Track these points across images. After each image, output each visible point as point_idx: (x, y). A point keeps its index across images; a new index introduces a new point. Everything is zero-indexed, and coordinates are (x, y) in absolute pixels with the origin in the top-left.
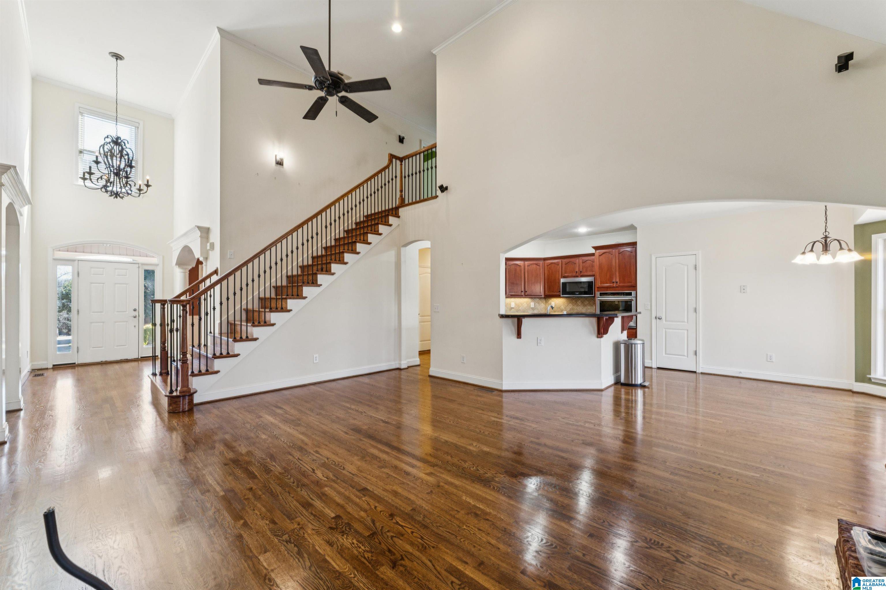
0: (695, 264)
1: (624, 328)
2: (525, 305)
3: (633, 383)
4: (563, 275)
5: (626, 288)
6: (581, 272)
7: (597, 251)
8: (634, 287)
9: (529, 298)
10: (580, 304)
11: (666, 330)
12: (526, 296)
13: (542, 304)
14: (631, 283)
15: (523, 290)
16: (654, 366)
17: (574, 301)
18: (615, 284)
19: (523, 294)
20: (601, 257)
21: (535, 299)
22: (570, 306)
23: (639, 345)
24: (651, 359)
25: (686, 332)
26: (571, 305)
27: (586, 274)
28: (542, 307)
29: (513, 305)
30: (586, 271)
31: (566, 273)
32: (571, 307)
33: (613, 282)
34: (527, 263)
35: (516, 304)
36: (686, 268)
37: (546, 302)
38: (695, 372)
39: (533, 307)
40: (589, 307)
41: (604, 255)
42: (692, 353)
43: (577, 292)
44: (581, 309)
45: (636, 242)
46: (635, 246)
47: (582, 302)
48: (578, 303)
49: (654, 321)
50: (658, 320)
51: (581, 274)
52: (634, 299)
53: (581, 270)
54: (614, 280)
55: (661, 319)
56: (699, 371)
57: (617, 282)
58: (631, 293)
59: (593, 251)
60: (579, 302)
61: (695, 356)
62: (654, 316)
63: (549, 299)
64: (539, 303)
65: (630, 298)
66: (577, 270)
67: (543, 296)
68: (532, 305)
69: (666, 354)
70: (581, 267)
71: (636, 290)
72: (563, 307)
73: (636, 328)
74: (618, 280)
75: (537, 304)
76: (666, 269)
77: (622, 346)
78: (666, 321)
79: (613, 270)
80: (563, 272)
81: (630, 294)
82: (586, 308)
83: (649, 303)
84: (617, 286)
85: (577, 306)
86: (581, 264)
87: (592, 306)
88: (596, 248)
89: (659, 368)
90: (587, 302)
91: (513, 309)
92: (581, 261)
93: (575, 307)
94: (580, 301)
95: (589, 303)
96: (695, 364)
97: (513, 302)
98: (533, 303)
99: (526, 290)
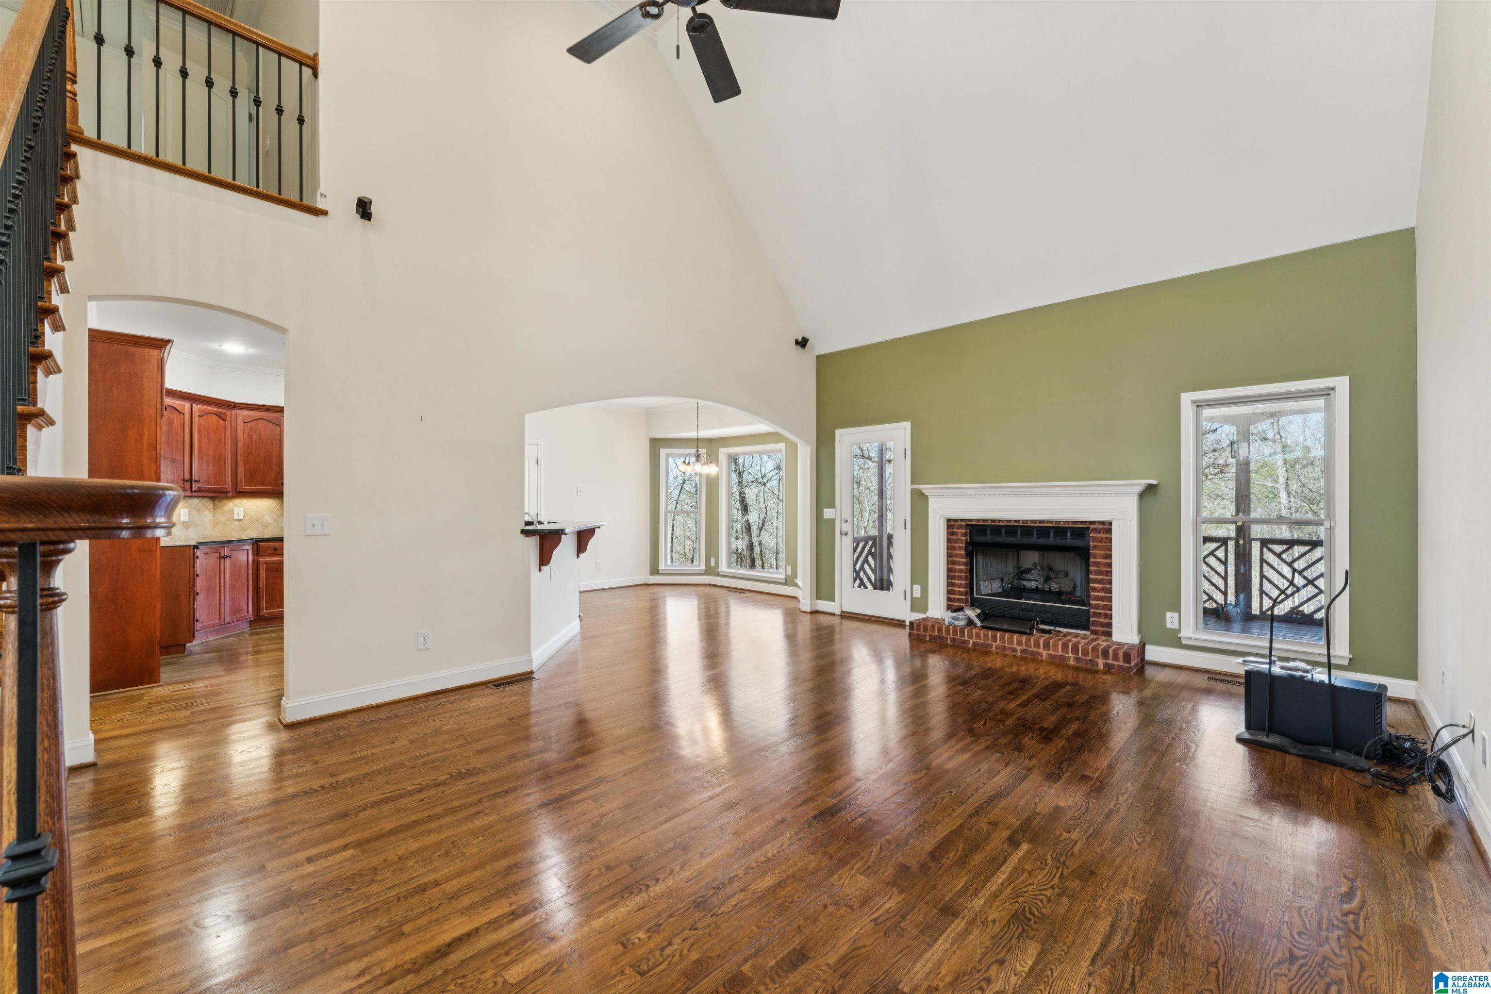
28: (209, 520)
34: (197, 407)
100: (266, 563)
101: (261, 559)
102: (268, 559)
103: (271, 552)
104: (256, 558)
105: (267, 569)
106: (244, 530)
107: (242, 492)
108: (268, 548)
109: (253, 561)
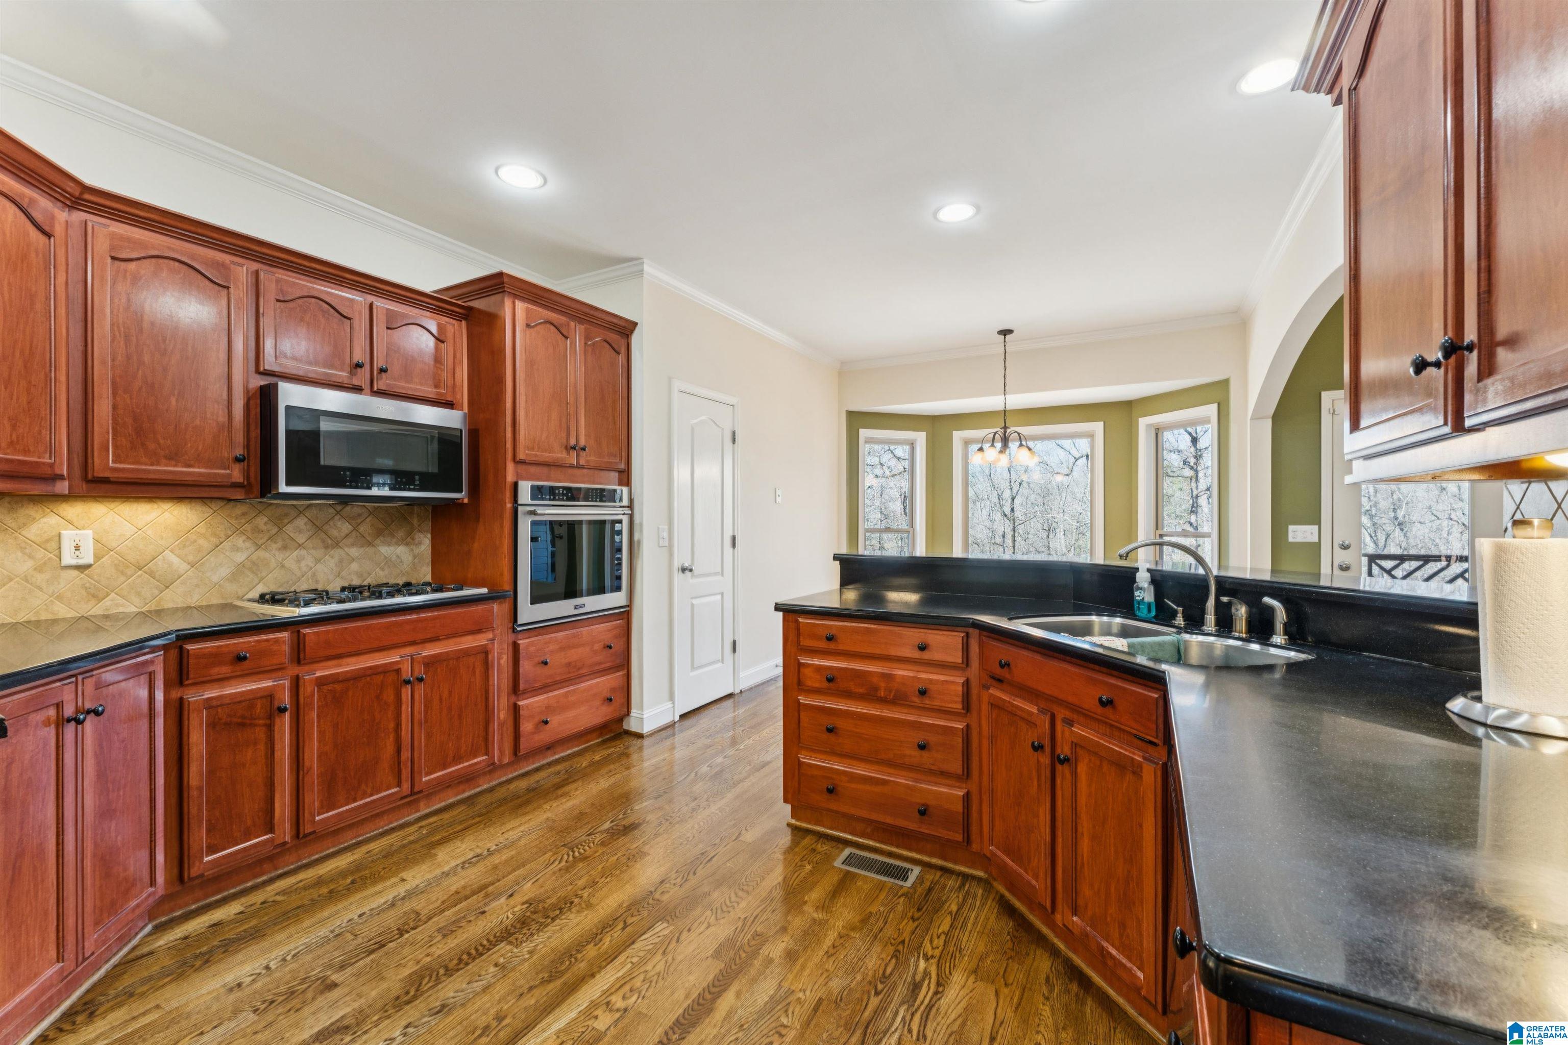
0: (732, 429)
10: (301, 539)
11: (694, 601)
17: (261, 521)
26: (240, 541)
32: (240, 557)
33: (573, 449)
40: (354, 552)
43: (382, 472)
44: (309, 561)
47: (318, 528)
48: (289, 529)
50: (684, 574)
52: (627, 513)
57: (583, 449)
61: (733, 655)
62: (677, 564)
63: (35, 511)
79: (571, 400)
81: (603, 496)
82: (337, 553)
85: (285, 548)
87: (370, 544)
90: (346, 527)
93: (272, 556)
94: (301, 522)
95: (355, 529)
96: (733, 675)
100: (209, 704)
101: (195, 696)
102: (211, 693)
103: (225, 670)
104: (175, 694)
105: (213, 725)
106: (96, 597)
107: (105, 481)
108: (216, 658)
109: (167, 702)
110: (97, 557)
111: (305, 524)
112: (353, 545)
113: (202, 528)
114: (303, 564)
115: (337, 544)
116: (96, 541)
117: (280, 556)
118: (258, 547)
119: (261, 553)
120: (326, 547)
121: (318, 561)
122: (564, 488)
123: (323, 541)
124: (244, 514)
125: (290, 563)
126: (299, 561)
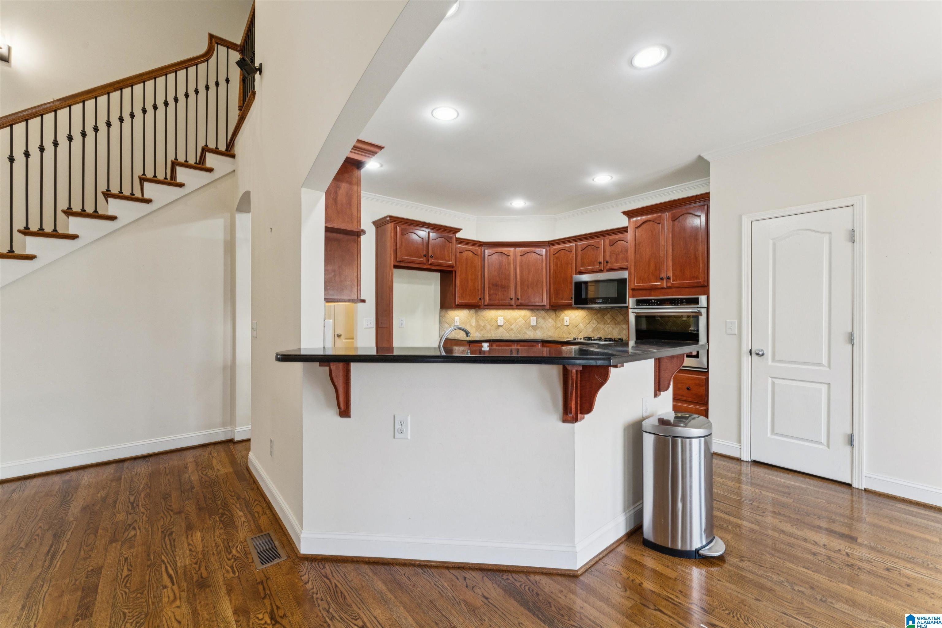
0: (851, 228)
1: (661, 386)
2: (521, 322)
3: (679, 547)
4: (578, 271)
5: (687, 290)
6: (607, 262)
7: (633, 220)
8: (703, 286)
9: (528, 309)
11: (776, 381)
12: (520, 306)
13: (550, 320)
14: (697, 278)
15: (513, 296)
16: (746, 457)
17: (599, 315)
18: (665, 281)
19: (513, 302)
20: (640, 229)
21: (537, 313)
22: (594, 324)
23: (695, 442)
24: (739, 441)
25: (824, 388)
26: (594, 321)
27: (615, 265)
28: (550, 325)
29: (501, 321)
30: (617, 261)
31: (583, 265)
32: (594, 326)
33: (662, 279)
34: (519, 250)
35: (506, 320)
36: (826, 238)
37: (557, 317)
38: (849, 485)
39: (535, 324)
41: (644, 226)
42: (839, 440)
43: (599, 298)
44: (611, 329)
45: (708, 194)
46: (706, 203)
47: (613, 318)
48: (606, 318)
49: (746, 359)
50: (754, 356)
51: (608, 267)
52: (704, 311)
53: (607, 259)
54: (663, 275)
55: (763, 355)
56: (859, 484)
57: (668, 278)
58: (698, 299)
59: (624, 222)
60: (608, 318)
61: (849, 448)
62: (746, 348)
63: (561, 312)
64: (544, 318)
65: (696, 310)
66: (601, 259)
67: (548, 307)
68: (533, 321)
69: (773, 432)
70: (607, 254)
71: (706, 292)
72: (581, 326)
73: (708, 372)
74: (670, 274)
75: (541, 320)
76: (774, 245)
77: (649, 441)
78: (774, 360)
79: (662, 254)
80: (579, 264)
81: (695, 302)
82: (619, 327)
83: (736, 321)
84: (669, 285)
85: (604, 324)
86: (608, 248)
88: (630, 214)
89: (756, 463)
91: (501, 328)
92: (607, 242)
93: (601, 326)
94: (609, 315)
95: (624, 318)
96: (850, 465)
97: (501, 316)
98: (535, 318)
99: (519, 297)
106: (569, 333)
110: (570, 323)
111: (600, 316)
112: (624, 324)
113: (586, 317)
114: (609, 329)
115: (619, 324)
116: (569, 319)
117: (603, 326)
118: (598, 323)
119: (599, 325)
120: (616, 324)
121: (613, 329)
122: (655, 300)
123: (615, 322)
124: (595, 313)
125: (606, 329)
126: (608, 328)
